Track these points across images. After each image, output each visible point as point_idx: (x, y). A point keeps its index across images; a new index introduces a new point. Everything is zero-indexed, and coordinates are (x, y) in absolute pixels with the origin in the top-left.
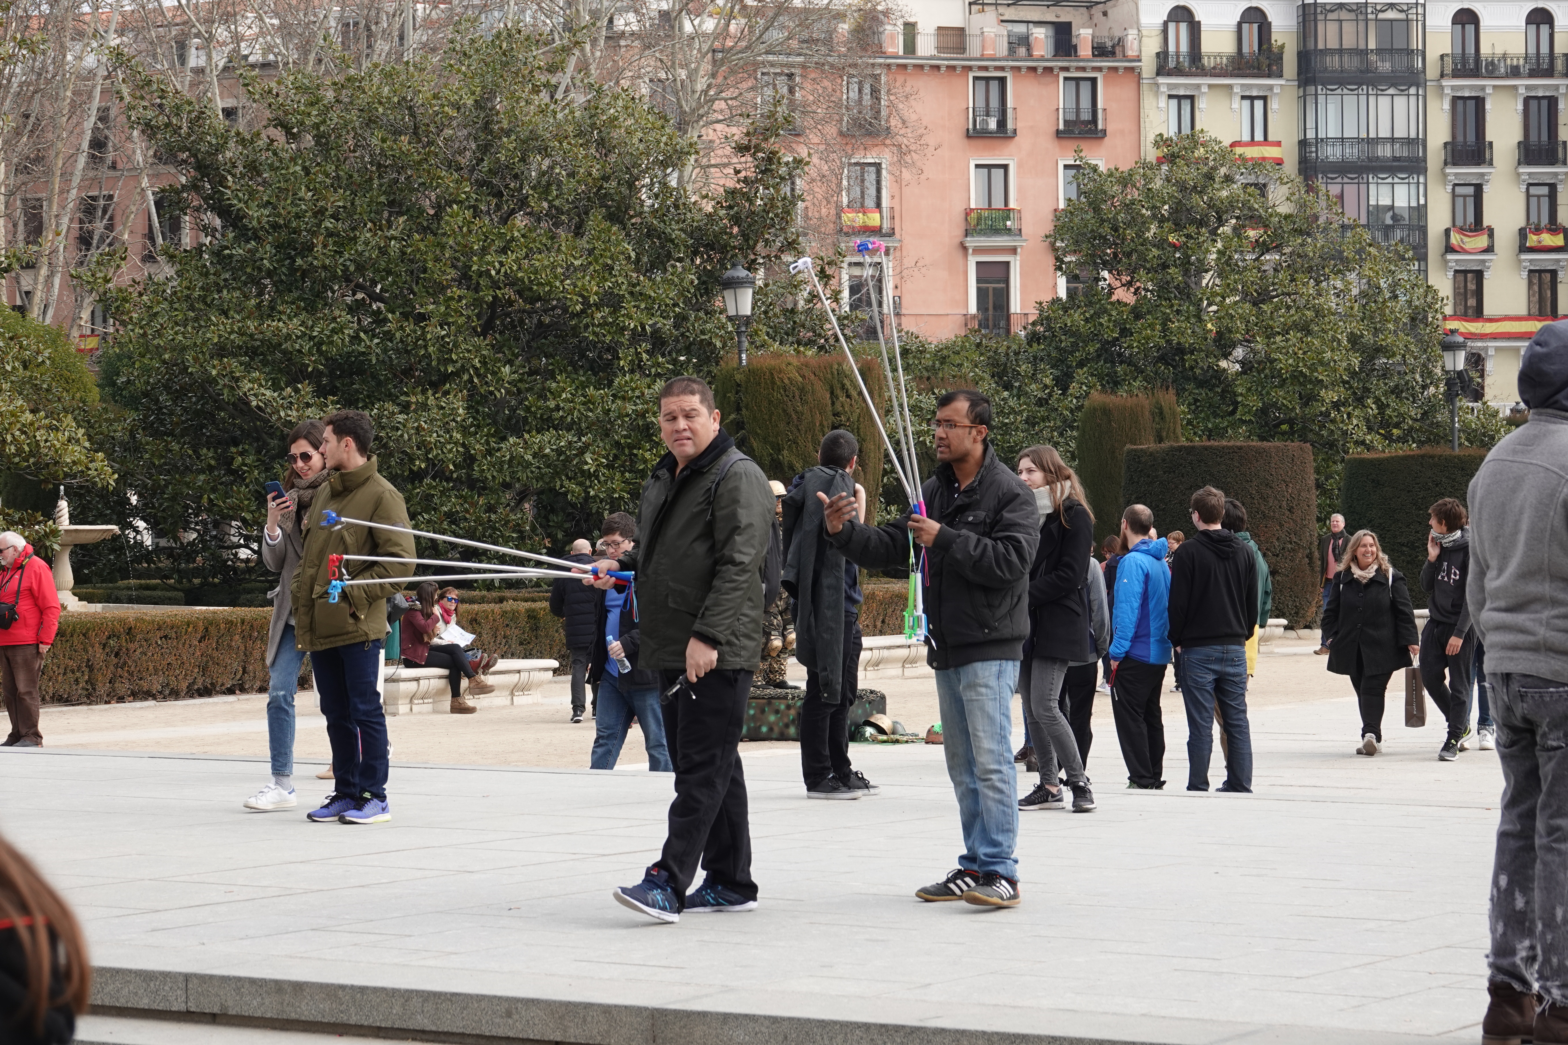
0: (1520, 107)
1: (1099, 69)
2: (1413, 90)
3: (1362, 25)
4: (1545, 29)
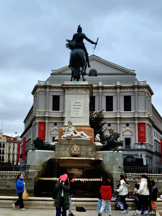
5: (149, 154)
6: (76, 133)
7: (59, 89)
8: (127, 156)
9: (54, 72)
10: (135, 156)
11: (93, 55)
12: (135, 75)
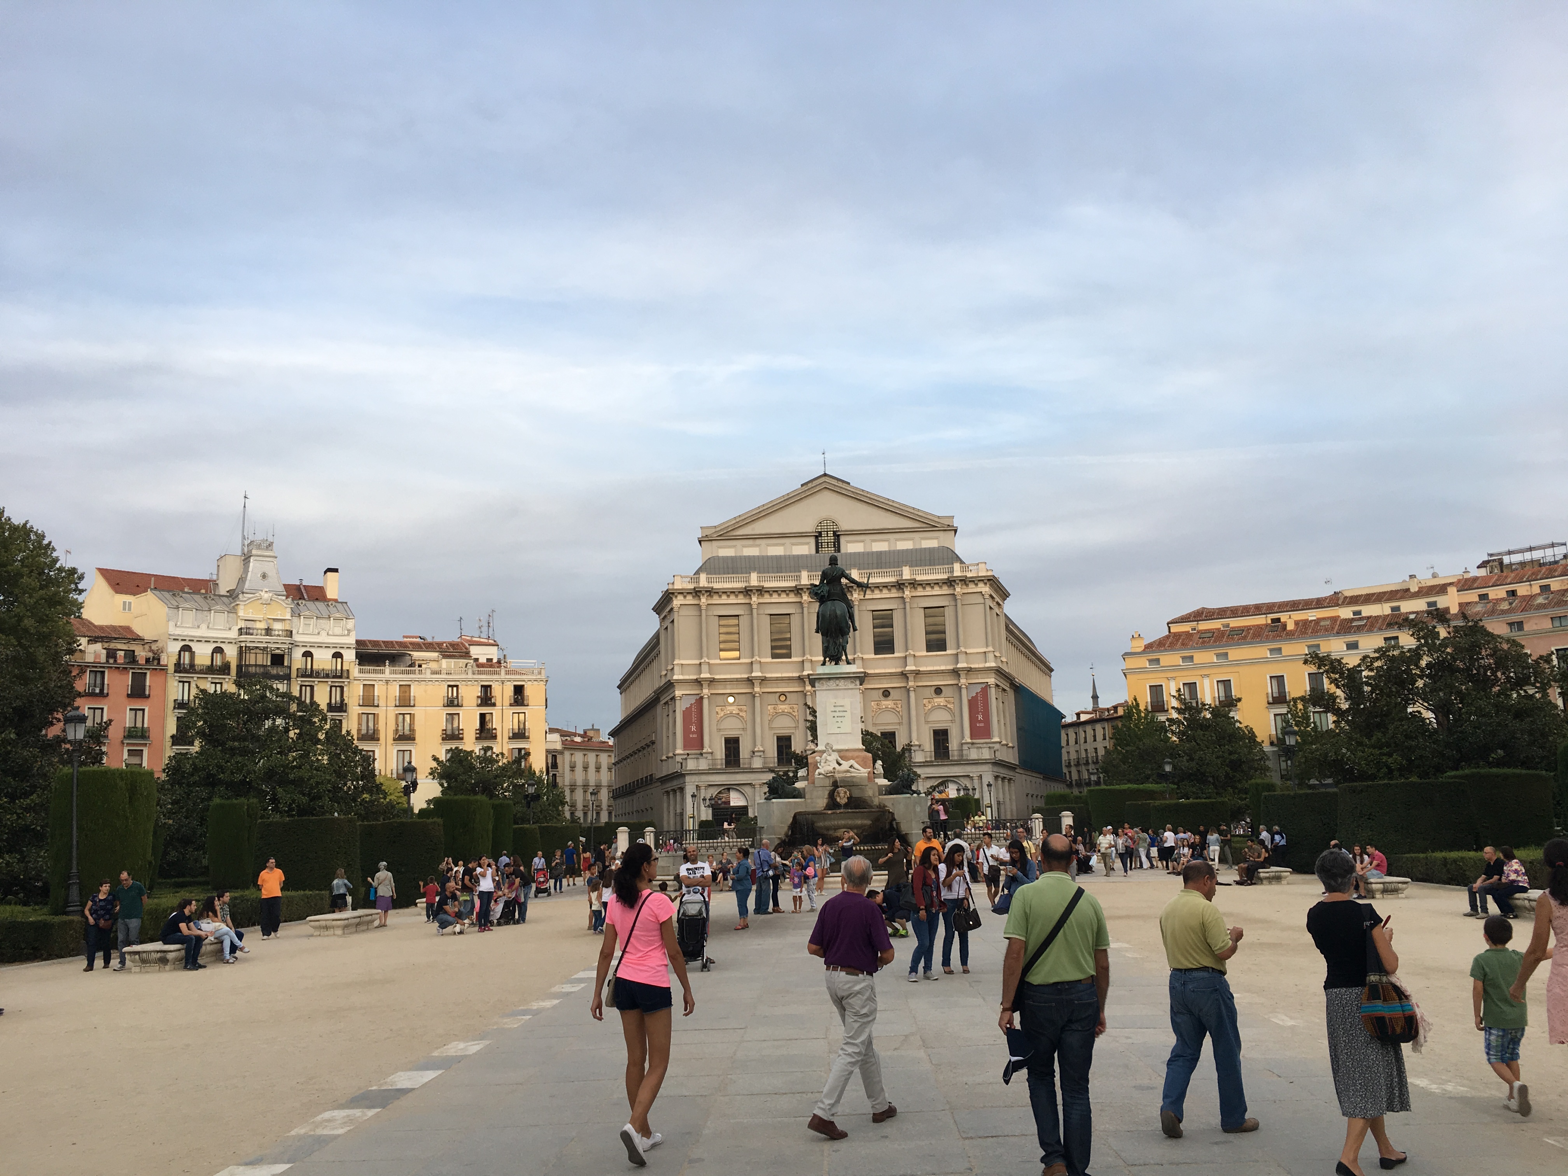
0: (329, 689)
1: (149, 669)
2: (285, 682)
3: (265, 655)
4: (339, 660)
5: (1003, 772)
6: (840, 764)
7: (737, 596)
8: (940, 780)
9: (708, 532)
10: (962, 779)
11: (825, 475)
12: (956, 531)
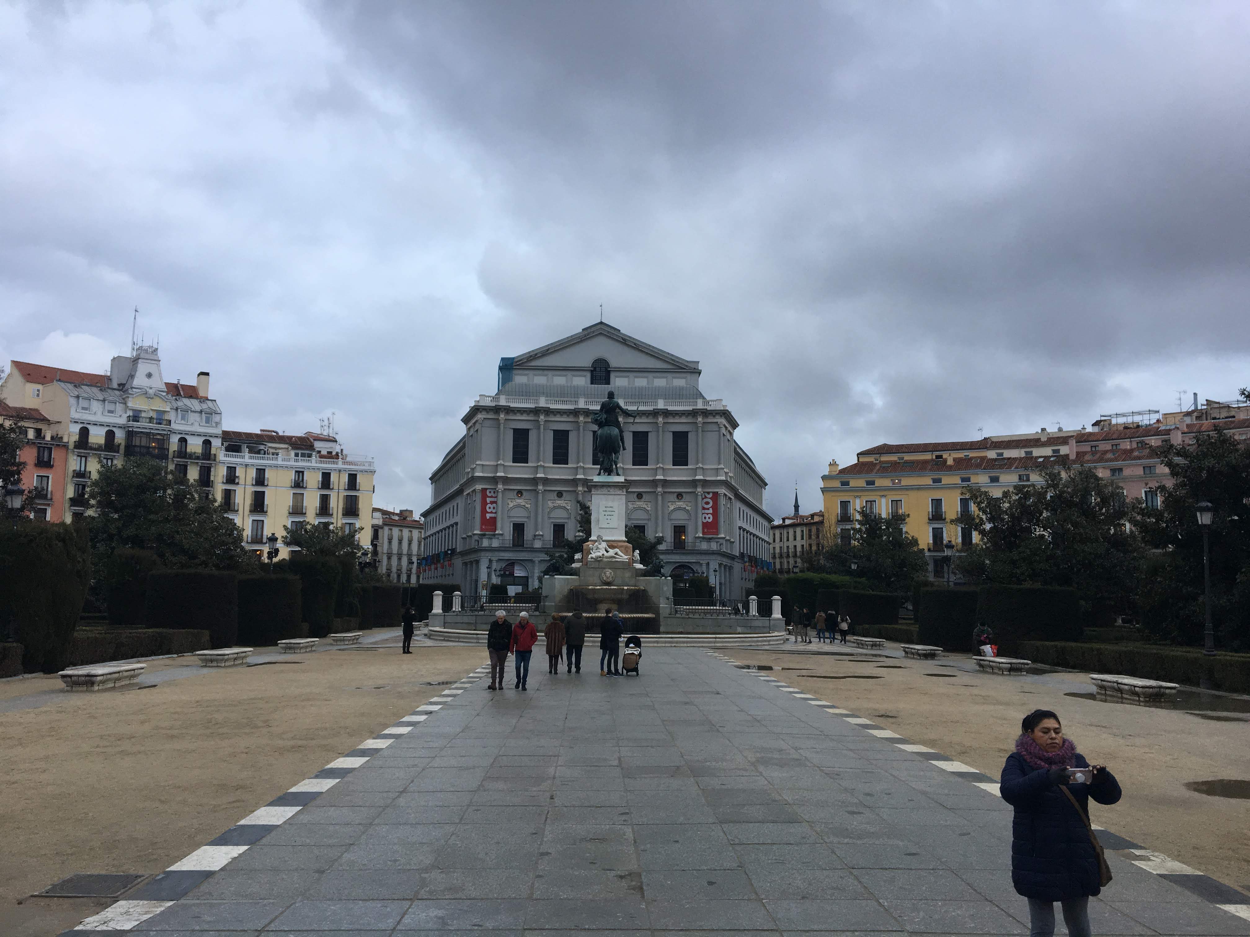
0: (199, 469)
1: (53, 444)
2: (164, 461)
3: (148, 439)
4: (208, 446)
5: (725, 561)
6: (607, 552)
7: (528, 414)
8: (678, 564)
10: (694, 564)
11: (601, 323)
12: (700, 373)
